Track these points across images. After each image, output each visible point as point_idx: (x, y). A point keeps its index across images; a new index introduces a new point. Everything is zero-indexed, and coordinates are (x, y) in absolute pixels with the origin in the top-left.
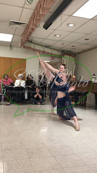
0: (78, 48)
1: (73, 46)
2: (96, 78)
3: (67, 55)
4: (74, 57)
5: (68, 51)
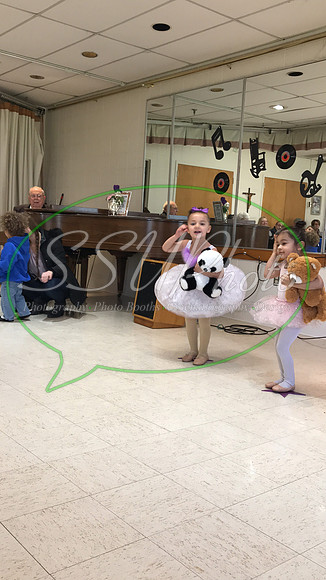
0: (55, 84)
1: (37, 77)
2: (122, 199)
3: (12, 110)
4: (38, 118)
5: (16, 95)
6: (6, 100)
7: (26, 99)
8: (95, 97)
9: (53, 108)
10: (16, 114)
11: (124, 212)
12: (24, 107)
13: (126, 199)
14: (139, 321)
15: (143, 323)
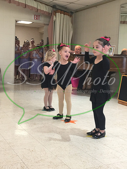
2: (111, 49)
3: (61, 13)
4: (71, 16)
5: (62, 7)
6: (58, 9)
7: (66, 8)
8: (96, 5)
9: (77, 11)
10: (62, 15)
11: (112, 54)
12: (65, 11)
13: (113, 49)
14: (121, 103)
15: (123, 104)
